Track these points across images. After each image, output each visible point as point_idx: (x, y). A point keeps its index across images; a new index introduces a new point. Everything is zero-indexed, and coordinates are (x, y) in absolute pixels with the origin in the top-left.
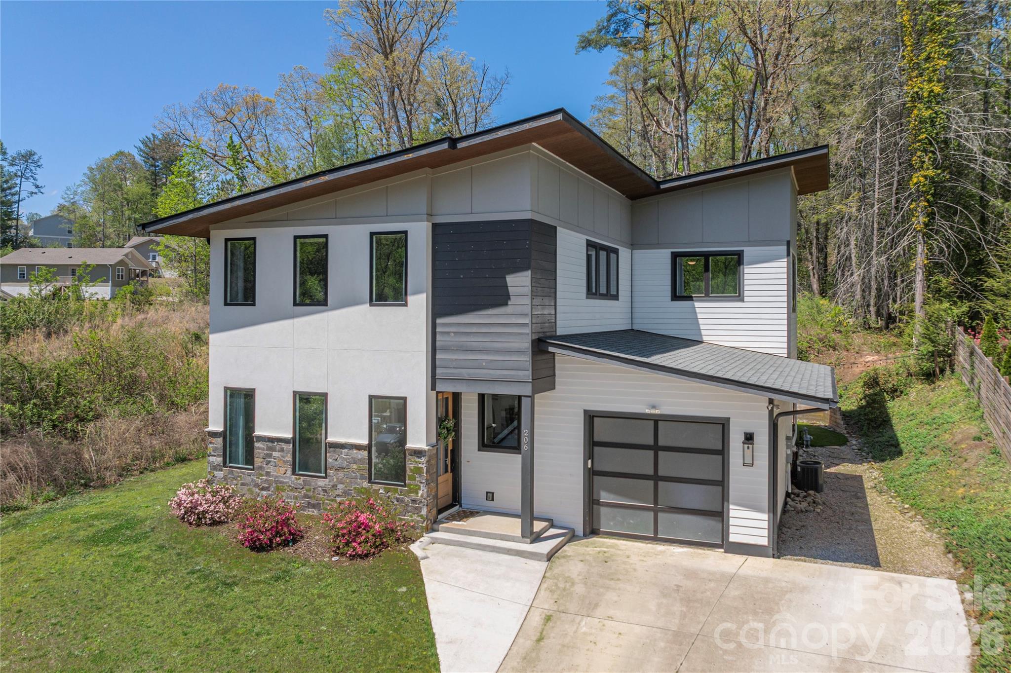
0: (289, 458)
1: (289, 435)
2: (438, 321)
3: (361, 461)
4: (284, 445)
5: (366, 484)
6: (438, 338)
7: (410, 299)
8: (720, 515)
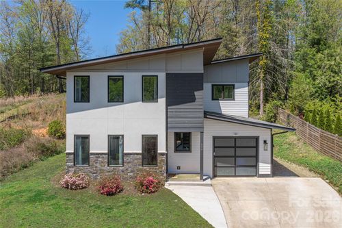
0: (106, 160)
1: (107, 152)
2: (169, 107)
3: (139, 159)
4: (104, 156)
5: (141, 167)
6: (169, 113)
7: (159, 100)
8: (256, 166)
